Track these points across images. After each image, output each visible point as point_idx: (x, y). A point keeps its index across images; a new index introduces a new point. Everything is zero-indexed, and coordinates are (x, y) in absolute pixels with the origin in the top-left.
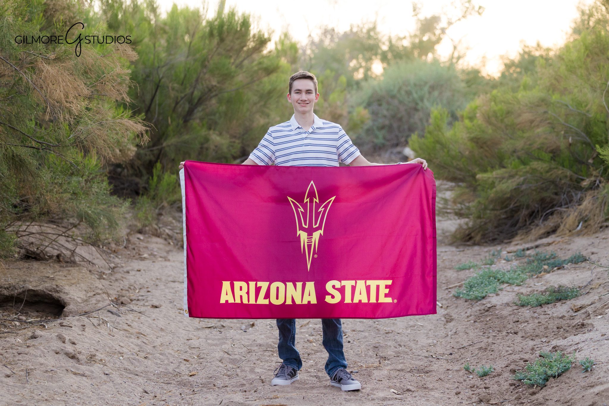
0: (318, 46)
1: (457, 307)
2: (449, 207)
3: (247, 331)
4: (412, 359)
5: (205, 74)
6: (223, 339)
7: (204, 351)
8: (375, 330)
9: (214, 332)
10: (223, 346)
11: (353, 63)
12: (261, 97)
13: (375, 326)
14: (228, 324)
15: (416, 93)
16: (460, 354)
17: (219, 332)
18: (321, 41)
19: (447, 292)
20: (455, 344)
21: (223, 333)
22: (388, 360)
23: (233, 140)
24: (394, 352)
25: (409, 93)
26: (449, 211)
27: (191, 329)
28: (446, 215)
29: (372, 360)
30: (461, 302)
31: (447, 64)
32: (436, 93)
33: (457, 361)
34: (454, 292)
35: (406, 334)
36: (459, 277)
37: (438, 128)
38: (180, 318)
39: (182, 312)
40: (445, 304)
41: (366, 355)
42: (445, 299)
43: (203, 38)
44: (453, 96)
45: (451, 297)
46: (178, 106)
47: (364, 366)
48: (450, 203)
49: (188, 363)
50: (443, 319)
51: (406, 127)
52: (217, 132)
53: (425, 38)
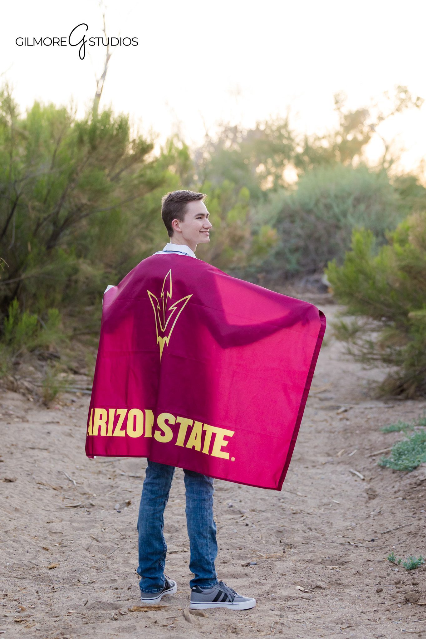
0: (218, 147)
1: (382, 479)
2: (375, 352)
3: (122, 511)
4: (324, 547)
5: (73, 189)
6: (92, 521)
7: (68, 537)
8: (279, 509)
9: (81, 512)
10: (91, 531)
11: (261, 169)
12: (143, 217)
13: (280, 504)
14: (99, 503)
15: (338, 206)
16: (384, 540)
17: (87, 513)
18: (221, 142)
19: (370, 460)
20: (378, 527)
21: (92, 513)
22: (295, 548)
23: (109, 270)
24: (302, 537)
25: (328, 207)
26: (375, 357)
27: (52, 508)
28: (372, 361)
29: (275, 548)
30: (387, 473)
31: (377, 170)
32: (362, 207)
33: (381, 549)
34: (379, 460)
35: (318, 515)
36: (386, 441)
37: (362, 255)
38: (38, 494)
39: (41, 487)
40: (368, 476)
41: (267, 542)
42: (368, 469)
43: (70, 145)
44: (384, 210)
45: (376, 466)
46: (40, 228)
47: (265, 556)
48: (377, 347)
49: (47, 552)
50: (365, 495)
51: (325, 249)
52: (88, 261)
53: (350, 137)
